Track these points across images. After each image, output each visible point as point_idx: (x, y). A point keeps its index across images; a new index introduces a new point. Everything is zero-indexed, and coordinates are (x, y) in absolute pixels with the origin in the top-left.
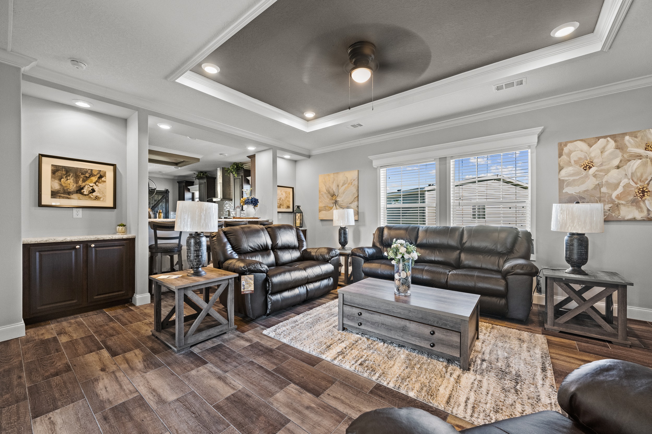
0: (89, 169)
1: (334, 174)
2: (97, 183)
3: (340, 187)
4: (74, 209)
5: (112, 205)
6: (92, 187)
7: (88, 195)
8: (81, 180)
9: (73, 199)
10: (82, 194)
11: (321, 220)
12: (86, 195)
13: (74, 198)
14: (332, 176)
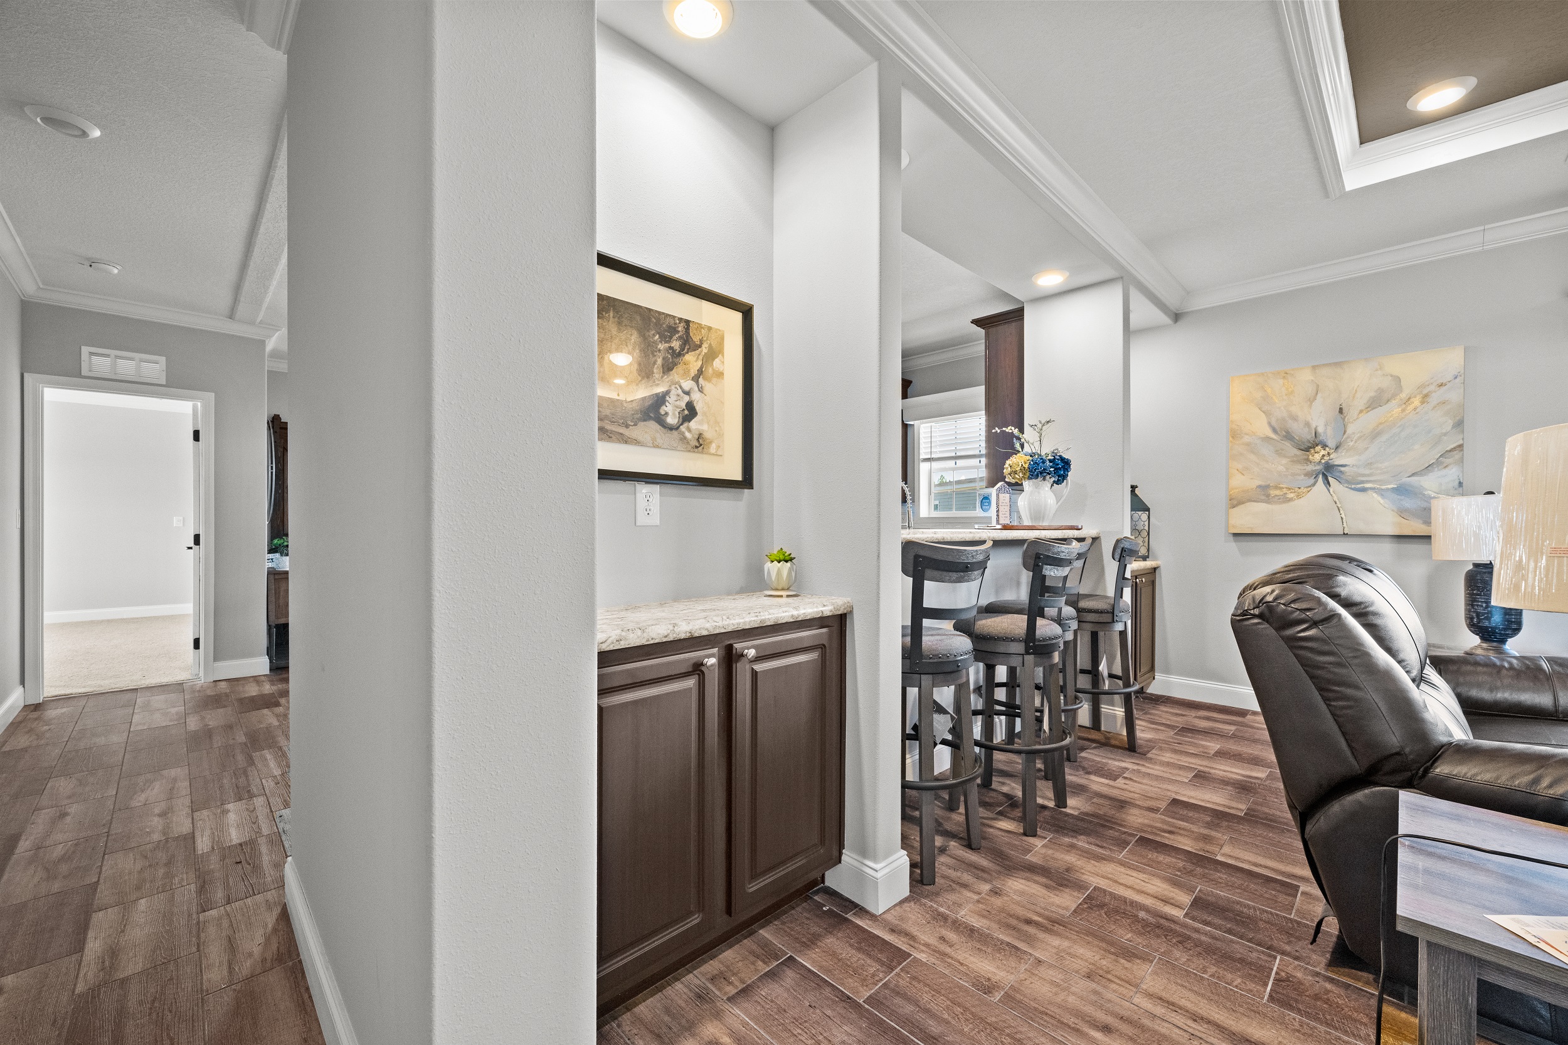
0: (681, 319)
1: (1314, 367)
2: (701, 380)
3: (1352, 414)
5: (737, 476)
6: (687, 393)
8: (660, 361)
9: (636, 442)
11: (1235, 535)
12: (671, 428)
13: (640, 438)
14: (1305, 376)
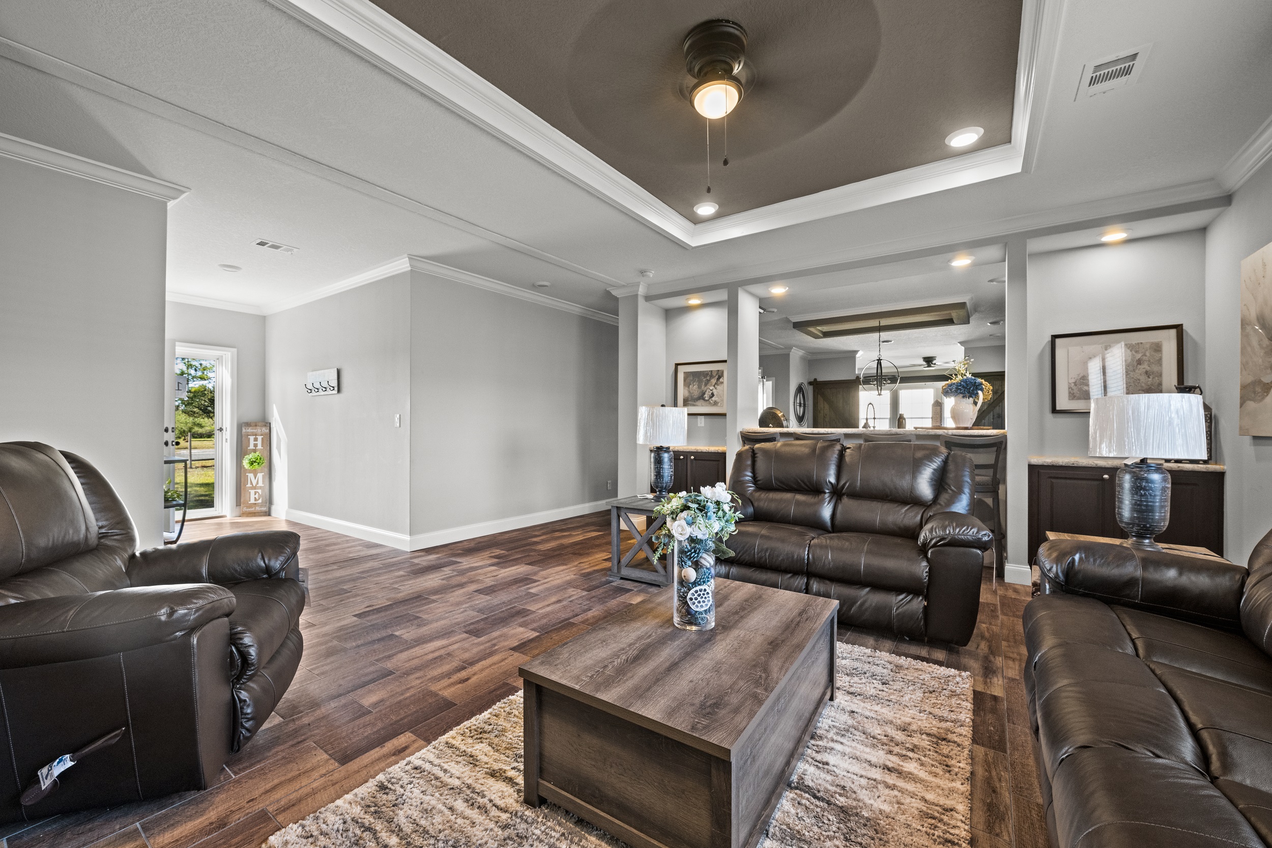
0: (710, 371)
2: (716, 386)
4: (699, 417)
6: (712, 390)
7: (708, 400)
8: (703, 384)
9: (697, 406)
10: (704, 399)
12: (707, 401)
13: (699, 404)
